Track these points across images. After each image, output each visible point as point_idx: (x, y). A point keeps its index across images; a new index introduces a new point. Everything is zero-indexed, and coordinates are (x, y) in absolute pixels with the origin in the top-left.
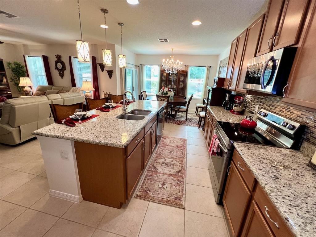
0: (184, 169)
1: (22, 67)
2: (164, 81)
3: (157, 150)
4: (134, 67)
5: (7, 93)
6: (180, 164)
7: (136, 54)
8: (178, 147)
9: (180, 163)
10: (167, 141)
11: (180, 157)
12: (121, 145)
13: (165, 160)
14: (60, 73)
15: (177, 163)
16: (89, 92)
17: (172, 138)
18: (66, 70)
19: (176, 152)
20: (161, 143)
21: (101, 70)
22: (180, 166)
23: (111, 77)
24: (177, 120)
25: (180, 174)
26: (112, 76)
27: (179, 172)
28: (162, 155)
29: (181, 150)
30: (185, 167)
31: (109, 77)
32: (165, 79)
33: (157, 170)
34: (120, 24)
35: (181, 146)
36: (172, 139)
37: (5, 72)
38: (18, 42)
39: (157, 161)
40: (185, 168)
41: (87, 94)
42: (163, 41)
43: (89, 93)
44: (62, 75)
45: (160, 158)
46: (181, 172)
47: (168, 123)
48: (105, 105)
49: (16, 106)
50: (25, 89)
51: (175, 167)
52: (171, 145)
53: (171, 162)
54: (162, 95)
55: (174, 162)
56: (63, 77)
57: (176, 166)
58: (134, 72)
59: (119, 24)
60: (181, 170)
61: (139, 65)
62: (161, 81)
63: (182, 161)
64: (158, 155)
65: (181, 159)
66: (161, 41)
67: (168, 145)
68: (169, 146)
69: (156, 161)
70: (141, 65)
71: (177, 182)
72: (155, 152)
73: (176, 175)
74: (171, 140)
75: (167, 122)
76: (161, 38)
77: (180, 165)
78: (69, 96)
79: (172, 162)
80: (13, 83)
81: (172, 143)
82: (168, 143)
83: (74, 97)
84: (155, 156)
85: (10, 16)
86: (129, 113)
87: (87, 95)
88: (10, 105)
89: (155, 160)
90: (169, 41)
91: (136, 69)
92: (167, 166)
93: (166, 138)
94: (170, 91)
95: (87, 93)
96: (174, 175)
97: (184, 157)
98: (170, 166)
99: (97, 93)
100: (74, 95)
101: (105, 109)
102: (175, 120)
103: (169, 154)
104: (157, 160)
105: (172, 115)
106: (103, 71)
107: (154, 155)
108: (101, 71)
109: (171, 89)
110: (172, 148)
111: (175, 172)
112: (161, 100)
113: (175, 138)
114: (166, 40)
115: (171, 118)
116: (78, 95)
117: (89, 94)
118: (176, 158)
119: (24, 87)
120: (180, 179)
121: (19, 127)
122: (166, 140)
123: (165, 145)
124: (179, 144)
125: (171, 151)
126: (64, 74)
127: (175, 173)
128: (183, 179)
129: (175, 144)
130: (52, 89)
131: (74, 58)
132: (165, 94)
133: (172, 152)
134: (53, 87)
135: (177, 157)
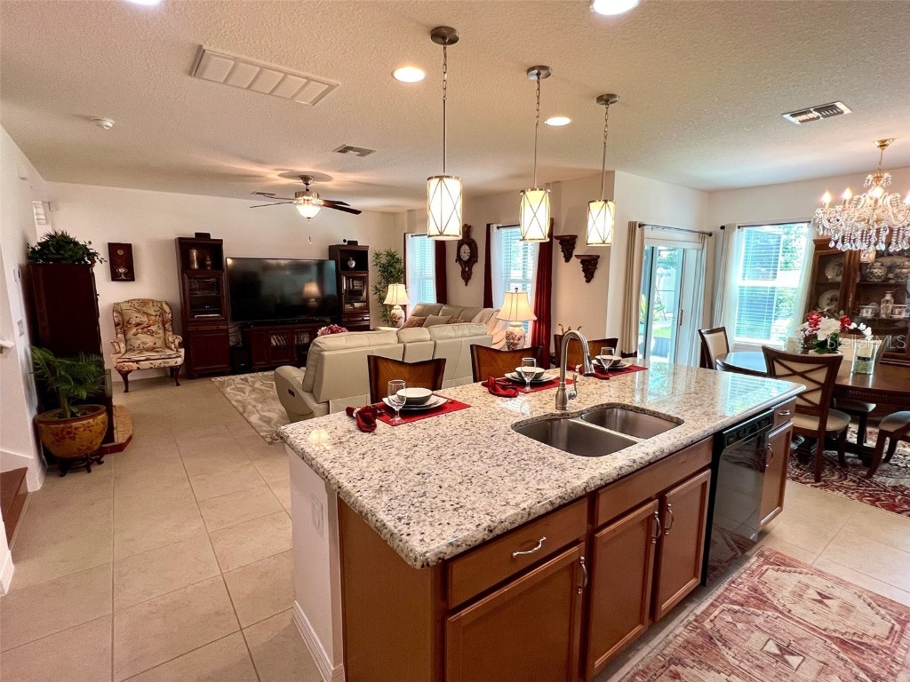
1: (398, 261)
2: (834, 285)
3: (706, 613)
4: (694, 237)
5: (363, 320)
7: (700, 190)
8: (843, 643)
10: (781, 585)
12: (411, 555)
14: (463, 272)
16: (519, 323)
17: (821, 574)
18: (477, 261)
19: (818, 666)
20: (741, 580)
21: (565, 256)
23: (593, 277)
24: (890, 482)
26: (597, 274)
28: (724, 651)
29: (864, 669)
31: (586, 276)
32: (839, 279)
34: (606, 99)
35: (869, 646)
36: (820, 584)
37: (367, 273)
38: (400, 207)
39: (679, 669)
41: (510, 329)
42: (811, 115)
43: (517, 329)
44: (467, 276)
45: (700, 662)
47: (826, 486)
48: (514, 374)
49: (326, 353)
50: (393, 311)
52: (797, 610)
54: (806, 350)
56: (470, 281)
58: (692, 256)
59: (600, 99)
61: (714, 228)
62: (818, 286)
64: (700, 641)
66: (804, 117)
67: (776, 609)
68: (787, 614)
69: (673, 667)
70: (723, 228)
72: (691, 618)
74: (807, 586)
75: (818, 480)
76: (796, 109)
78: (453, 334)
80: (377, 296)
81: (810, 604)
82: (783, 597)
83: (463, 339)
84: (680, 640)
85: (363, 152)
86: (580, 414)
87: (511, 333)
88: (318, 348)
89: (671, 662)
90: (847, 111)
91: (700, 246)
93: (782, 563)
94: (858, 333)
95: (513, 326)
99: (543, 328)
100: (466, 332)
101: (504, 388)
102: (878, 479)
103: (766, 660)
104: (684, 665)
105: (859, 449)
106: (567, 259)
107: (677, 631)
108: (563, 259)
109: (862, 327)
110: (799, 631)
112: (788, 372)
113: (840, 582)
114: (828, 109)
115: (854, 465)
116: (477, 332)
117: (518, 331)
119: (391, 307)
121: (328, 402)
122: (776, 574)
123: (759, 599)
124: (861, 626)
125: (785, 650)
126: (471, 273)
129: (829, 619)
130: (440, 313)
131: (498, 228)
132: (822, 345)
133: (794, 660)
134: (444, 307)
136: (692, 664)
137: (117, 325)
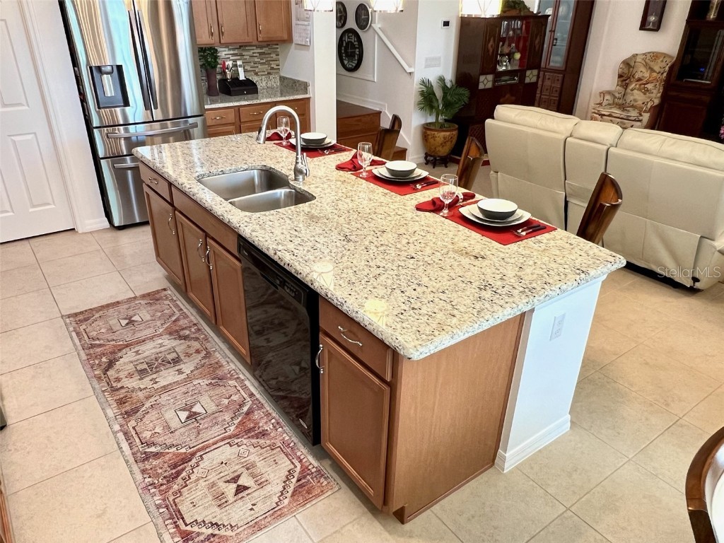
0: (99, 378)
6: (122, 387)
9: (123, 391)
11: (136, 411)
13: (180, 372)
15: (133, 383)
22: (118, 380)
25: (104, 359)
27: (111, 364)
28: (207, 381)
30: (97, 386)
33: (173, 337)
39: (202, 355)
40: (95, 382)
45: (203, 366)
46: (104, 366)
51: (131, 367)
52: (230, 452)
53: (154, 376)
55: (146, 382)
57: (130, 376)
60: (106, 370)
63: (121, 402)
64: (219, 373)
65: (128, 407)
69: (204, 352)
71: (102, 342)
73: (113, 353)
77: (119, 385)
79: (150, 377)
84: (224, 363)
89: (208, 353)
92: (156, 359)
96: (120, 350)
97: (120, 419)
98: (150, 365)
104: (204, 358)
107: (233, 365)
111: (121, 358)
118: (148, 398)
120: (99, 350)
127: (120, 355)
128: (87, 355)
135: (148, 405)
136: (203, 362)
137: (620, 76)
